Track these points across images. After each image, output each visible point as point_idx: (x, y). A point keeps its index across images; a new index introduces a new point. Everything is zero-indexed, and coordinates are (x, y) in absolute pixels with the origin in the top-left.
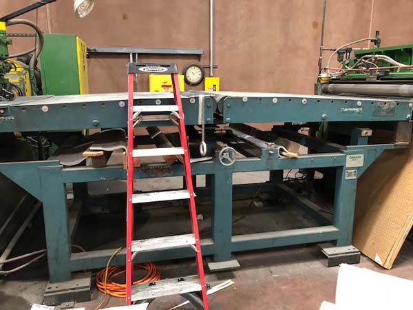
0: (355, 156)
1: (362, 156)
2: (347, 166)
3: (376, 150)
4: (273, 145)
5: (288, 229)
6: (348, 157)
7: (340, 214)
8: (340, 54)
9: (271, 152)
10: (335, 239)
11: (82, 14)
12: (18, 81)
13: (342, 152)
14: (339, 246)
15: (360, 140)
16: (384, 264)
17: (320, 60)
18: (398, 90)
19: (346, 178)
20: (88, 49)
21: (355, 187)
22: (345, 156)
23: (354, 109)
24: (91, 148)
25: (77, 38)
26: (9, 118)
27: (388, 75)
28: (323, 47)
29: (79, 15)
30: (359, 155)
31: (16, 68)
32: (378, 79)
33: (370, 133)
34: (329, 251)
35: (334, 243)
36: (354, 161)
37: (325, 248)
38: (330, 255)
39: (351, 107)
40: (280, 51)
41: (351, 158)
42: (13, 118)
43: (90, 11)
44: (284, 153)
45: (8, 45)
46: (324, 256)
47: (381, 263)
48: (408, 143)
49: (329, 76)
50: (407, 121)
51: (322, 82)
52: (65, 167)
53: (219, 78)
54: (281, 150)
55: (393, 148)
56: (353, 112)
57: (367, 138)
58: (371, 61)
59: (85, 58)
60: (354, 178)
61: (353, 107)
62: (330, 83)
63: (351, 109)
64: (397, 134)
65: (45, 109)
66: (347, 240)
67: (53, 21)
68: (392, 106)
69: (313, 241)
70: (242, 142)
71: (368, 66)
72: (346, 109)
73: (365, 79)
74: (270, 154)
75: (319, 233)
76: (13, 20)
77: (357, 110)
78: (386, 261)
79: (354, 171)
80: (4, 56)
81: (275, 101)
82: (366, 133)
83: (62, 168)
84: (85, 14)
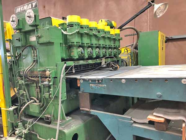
11: (159, 15)
12: (127, 58)
20: (166, 38)
24: (154, 114)
25: (159, 32)
26: (104, 85)
29: (157, 16)
31: (127, 51)
42: (106, 86)
43: (165, 12)
45: (120, 41)
52: (135, 122)
59: (164, 43)
65: (123, 81)
67: (151, 26)
76: (124, 28)
80: (118, 47)
83: (132, 124)
84: (161, 15)
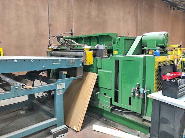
0: (61, 84)
1: (64, 83)
2: (58, 89)
3: (70, 80)
4: (18, 83)
5: (36, 123)
6: (58, 85)
7: (57, 112)
8: (58, 38)
9: (16, 87)
10: (56, 124)
13: (55, 83)
14: (58, 127)
15: (62, 76)
16: (77, 130)
17: (49, 41)
18: (77, 54)
19: (58, 94)
21: (63, 98)
22: (56, 85)
23: (58, 63)
27: (74, 48)
28: (50, 35)
30: (63, 83)
32: (71, 49)
33: (66, 73)
34: (53, 131)
35: (55, 126)
36: (61, 86)
37: (51, 129)
38: (54, 132)
39: (56, 62)
40: (35, 36)
41: (59, 85)
44: (24, 87)
46: (51, 134)
47: (76, 130)
48: (82, 76)
49: (53, 48)
50: (81, 67)
51: (50, 50)
53: (2, 48)
54: (23, 85)
55: (76, 78)
56: (57, 64)
57: (66, 75)
58: (67, 42)
60: (62, 94)
61: (57, 62)
62: (53, 51)
63: (56, 63)
64: (78, 73)
66: (62, 122)
68: (74, 61)
69: (47, 127)
70: (5, 83)
71: (66, 44)
72: (54, 63)
73: (66, 49)
74: (16, 88)
75: (48, 123)
77: (59, 63)
78: (78, 128)
79: (61, 90)
81: (16, 61)
82: (65, 73)
